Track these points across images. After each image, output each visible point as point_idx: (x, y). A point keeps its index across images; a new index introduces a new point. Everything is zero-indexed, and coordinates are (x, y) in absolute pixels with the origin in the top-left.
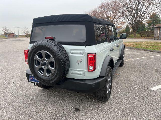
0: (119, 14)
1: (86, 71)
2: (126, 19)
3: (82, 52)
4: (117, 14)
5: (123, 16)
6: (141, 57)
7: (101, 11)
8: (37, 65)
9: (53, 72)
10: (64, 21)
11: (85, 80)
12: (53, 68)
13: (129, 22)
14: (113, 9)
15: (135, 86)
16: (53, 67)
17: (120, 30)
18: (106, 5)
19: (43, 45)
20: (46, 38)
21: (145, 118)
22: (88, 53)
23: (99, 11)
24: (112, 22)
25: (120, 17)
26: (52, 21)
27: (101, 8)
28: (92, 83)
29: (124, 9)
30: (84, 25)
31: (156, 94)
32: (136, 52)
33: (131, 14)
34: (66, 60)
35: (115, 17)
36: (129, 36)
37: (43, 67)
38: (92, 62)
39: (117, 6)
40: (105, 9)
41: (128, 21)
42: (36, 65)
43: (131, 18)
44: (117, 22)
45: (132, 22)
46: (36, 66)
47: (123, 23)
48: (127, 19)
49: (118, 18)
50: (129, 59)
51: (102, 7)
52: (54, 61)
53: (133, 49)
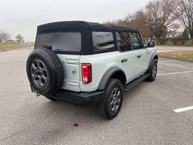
0: (172, 15)
1: (81, 82)
2: (181, 21)
3: (76, 62)
4: (169, 14)
5: (177, 16)
6: (185, 70)
7: (148, 12)
8: (34, 75)
9: (46, 82)
10: (61, 28)
11: (81, 92)
12: (46, 78)
13: (185, 25)
14: (164, 8)
15: (155, 105)
16: (46, 76)
17: (176, 35)
18: (155, 4)
19: (36, 54)
20: (44, 47)
21: (147, 141)
22: (82, 64)
23: (145, 11)
24: (162, 24)
25: (174, 19)
26: (52, 29)
27: (149, 8)
28: (86, 96)
29: (179, 7)
30: (80, 32)
31: (177, 117)
32: (182, 65)
33: (189, 14)
34: (58, 70)
35: (167, 18)
36: (185, 43)
37: (39, 76)
38: (87, 73)
39: (170, 5)
40: (154, 9)
41: (183, 24)
42: (33, 73)
43: (188, 20)
44: (169, 25)
45: (190, 25)
46: (32, 75)
47: (177, 27)
48: (183, 20)
49: (171, 19)
50: (167, 72)
51: (149, 6)
52: (46, 70)
53: (180, 60)
